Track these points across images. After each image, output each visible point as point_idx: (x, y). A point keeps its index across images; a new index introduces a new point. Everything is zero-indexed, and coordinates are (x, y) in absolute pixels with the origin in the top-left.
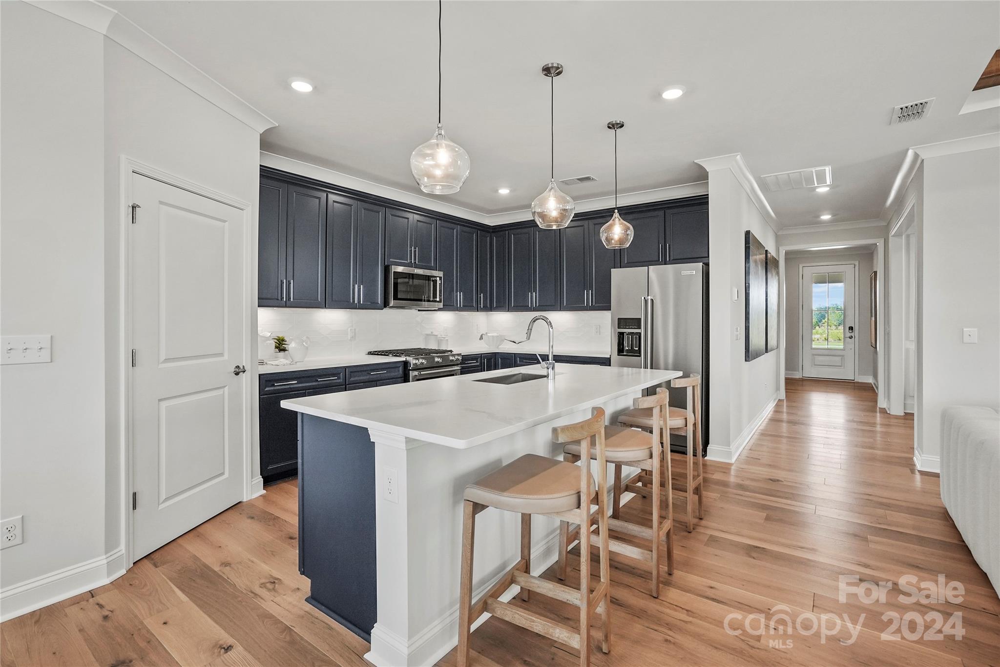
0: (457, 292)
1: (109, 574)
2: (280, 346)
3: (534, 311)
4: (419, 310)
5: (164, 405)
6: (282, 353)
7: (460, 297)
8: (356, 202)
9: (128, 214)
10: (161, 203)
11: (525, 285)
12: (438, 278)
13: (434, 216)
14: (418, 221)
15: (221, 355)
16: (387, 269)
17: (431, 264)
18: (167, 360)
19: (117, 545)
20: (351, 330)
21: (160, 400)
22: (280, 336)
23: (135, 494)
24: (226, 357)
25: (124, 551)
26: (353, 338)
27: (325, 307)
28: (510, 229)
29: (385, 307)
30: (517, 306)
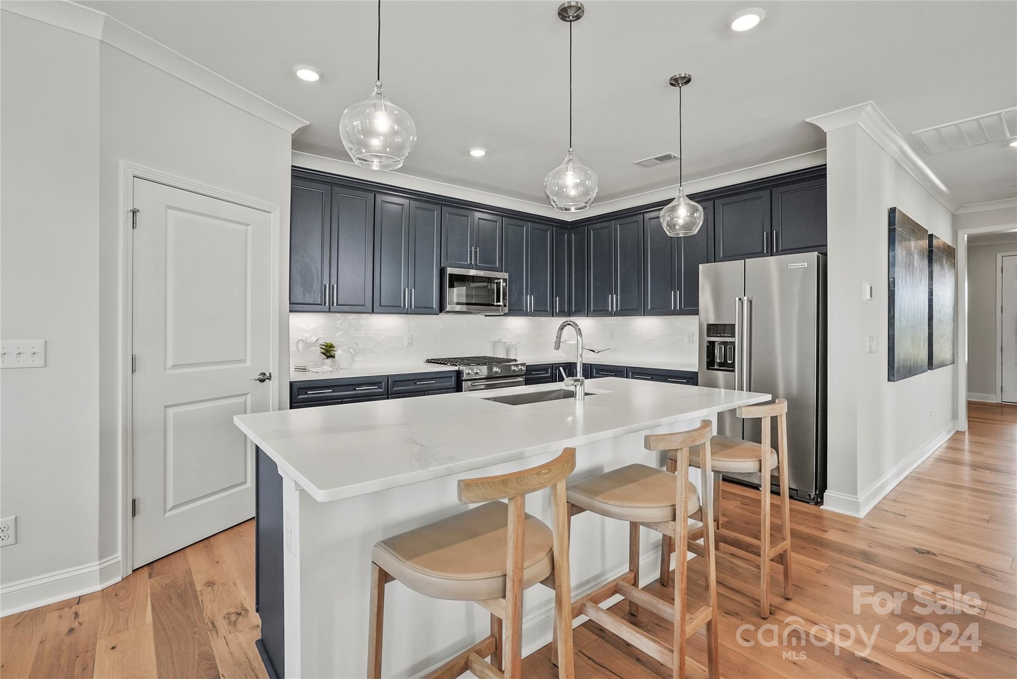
0: (526, 296)
1: (102, 580)
2: (328, 352)
3: (614, 316)
4: (486, 316)
5: (171, 412)
6: (330, 360)
7: (529, 301)
8: (408, 201)
9: (127, 219)
10: (168, 207)
11: (605, 288)
12: (502, 280)
13: (498, 213)
14: (479, 218)
15: (244, 361)
16: (442, 271)
17: (496, 265)
18: (175, 366)
19: (113, 551)
20: (407, 336)
21: (166, 407)
22: (328, 342)
23: (134, 501)
24: (249, 363)
25: (120, 558)
26: (411, 344)
27: (373, 312)
28: (588, 224)
29: (441, 312)
30: (595, 311)
